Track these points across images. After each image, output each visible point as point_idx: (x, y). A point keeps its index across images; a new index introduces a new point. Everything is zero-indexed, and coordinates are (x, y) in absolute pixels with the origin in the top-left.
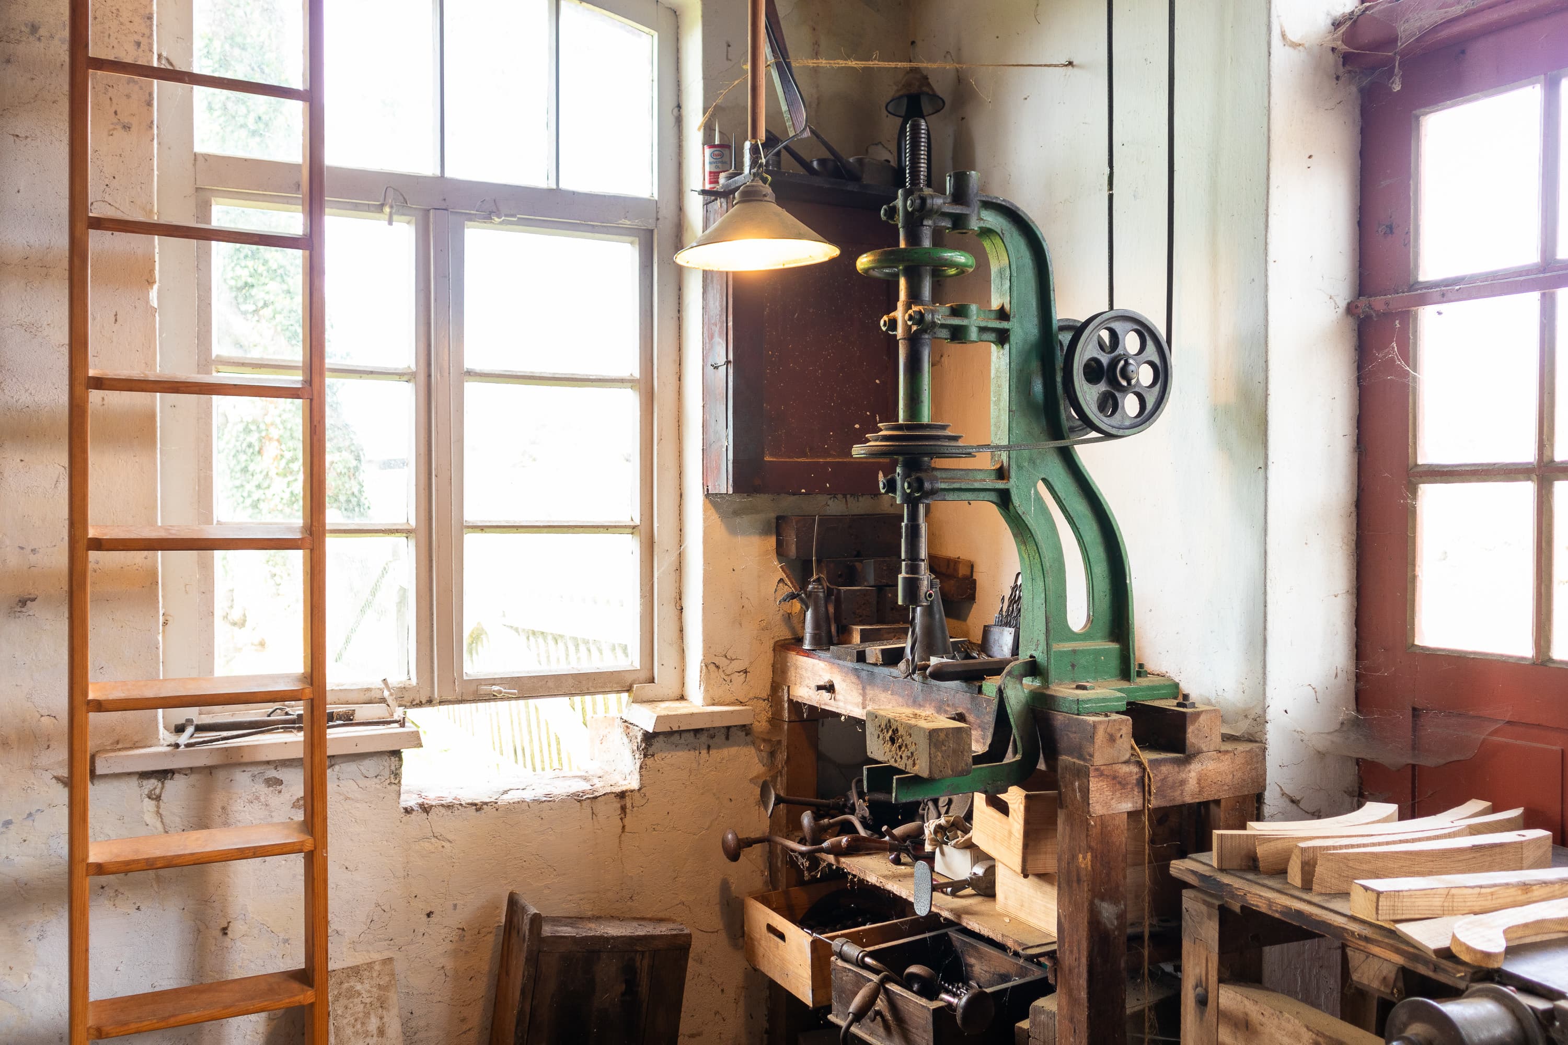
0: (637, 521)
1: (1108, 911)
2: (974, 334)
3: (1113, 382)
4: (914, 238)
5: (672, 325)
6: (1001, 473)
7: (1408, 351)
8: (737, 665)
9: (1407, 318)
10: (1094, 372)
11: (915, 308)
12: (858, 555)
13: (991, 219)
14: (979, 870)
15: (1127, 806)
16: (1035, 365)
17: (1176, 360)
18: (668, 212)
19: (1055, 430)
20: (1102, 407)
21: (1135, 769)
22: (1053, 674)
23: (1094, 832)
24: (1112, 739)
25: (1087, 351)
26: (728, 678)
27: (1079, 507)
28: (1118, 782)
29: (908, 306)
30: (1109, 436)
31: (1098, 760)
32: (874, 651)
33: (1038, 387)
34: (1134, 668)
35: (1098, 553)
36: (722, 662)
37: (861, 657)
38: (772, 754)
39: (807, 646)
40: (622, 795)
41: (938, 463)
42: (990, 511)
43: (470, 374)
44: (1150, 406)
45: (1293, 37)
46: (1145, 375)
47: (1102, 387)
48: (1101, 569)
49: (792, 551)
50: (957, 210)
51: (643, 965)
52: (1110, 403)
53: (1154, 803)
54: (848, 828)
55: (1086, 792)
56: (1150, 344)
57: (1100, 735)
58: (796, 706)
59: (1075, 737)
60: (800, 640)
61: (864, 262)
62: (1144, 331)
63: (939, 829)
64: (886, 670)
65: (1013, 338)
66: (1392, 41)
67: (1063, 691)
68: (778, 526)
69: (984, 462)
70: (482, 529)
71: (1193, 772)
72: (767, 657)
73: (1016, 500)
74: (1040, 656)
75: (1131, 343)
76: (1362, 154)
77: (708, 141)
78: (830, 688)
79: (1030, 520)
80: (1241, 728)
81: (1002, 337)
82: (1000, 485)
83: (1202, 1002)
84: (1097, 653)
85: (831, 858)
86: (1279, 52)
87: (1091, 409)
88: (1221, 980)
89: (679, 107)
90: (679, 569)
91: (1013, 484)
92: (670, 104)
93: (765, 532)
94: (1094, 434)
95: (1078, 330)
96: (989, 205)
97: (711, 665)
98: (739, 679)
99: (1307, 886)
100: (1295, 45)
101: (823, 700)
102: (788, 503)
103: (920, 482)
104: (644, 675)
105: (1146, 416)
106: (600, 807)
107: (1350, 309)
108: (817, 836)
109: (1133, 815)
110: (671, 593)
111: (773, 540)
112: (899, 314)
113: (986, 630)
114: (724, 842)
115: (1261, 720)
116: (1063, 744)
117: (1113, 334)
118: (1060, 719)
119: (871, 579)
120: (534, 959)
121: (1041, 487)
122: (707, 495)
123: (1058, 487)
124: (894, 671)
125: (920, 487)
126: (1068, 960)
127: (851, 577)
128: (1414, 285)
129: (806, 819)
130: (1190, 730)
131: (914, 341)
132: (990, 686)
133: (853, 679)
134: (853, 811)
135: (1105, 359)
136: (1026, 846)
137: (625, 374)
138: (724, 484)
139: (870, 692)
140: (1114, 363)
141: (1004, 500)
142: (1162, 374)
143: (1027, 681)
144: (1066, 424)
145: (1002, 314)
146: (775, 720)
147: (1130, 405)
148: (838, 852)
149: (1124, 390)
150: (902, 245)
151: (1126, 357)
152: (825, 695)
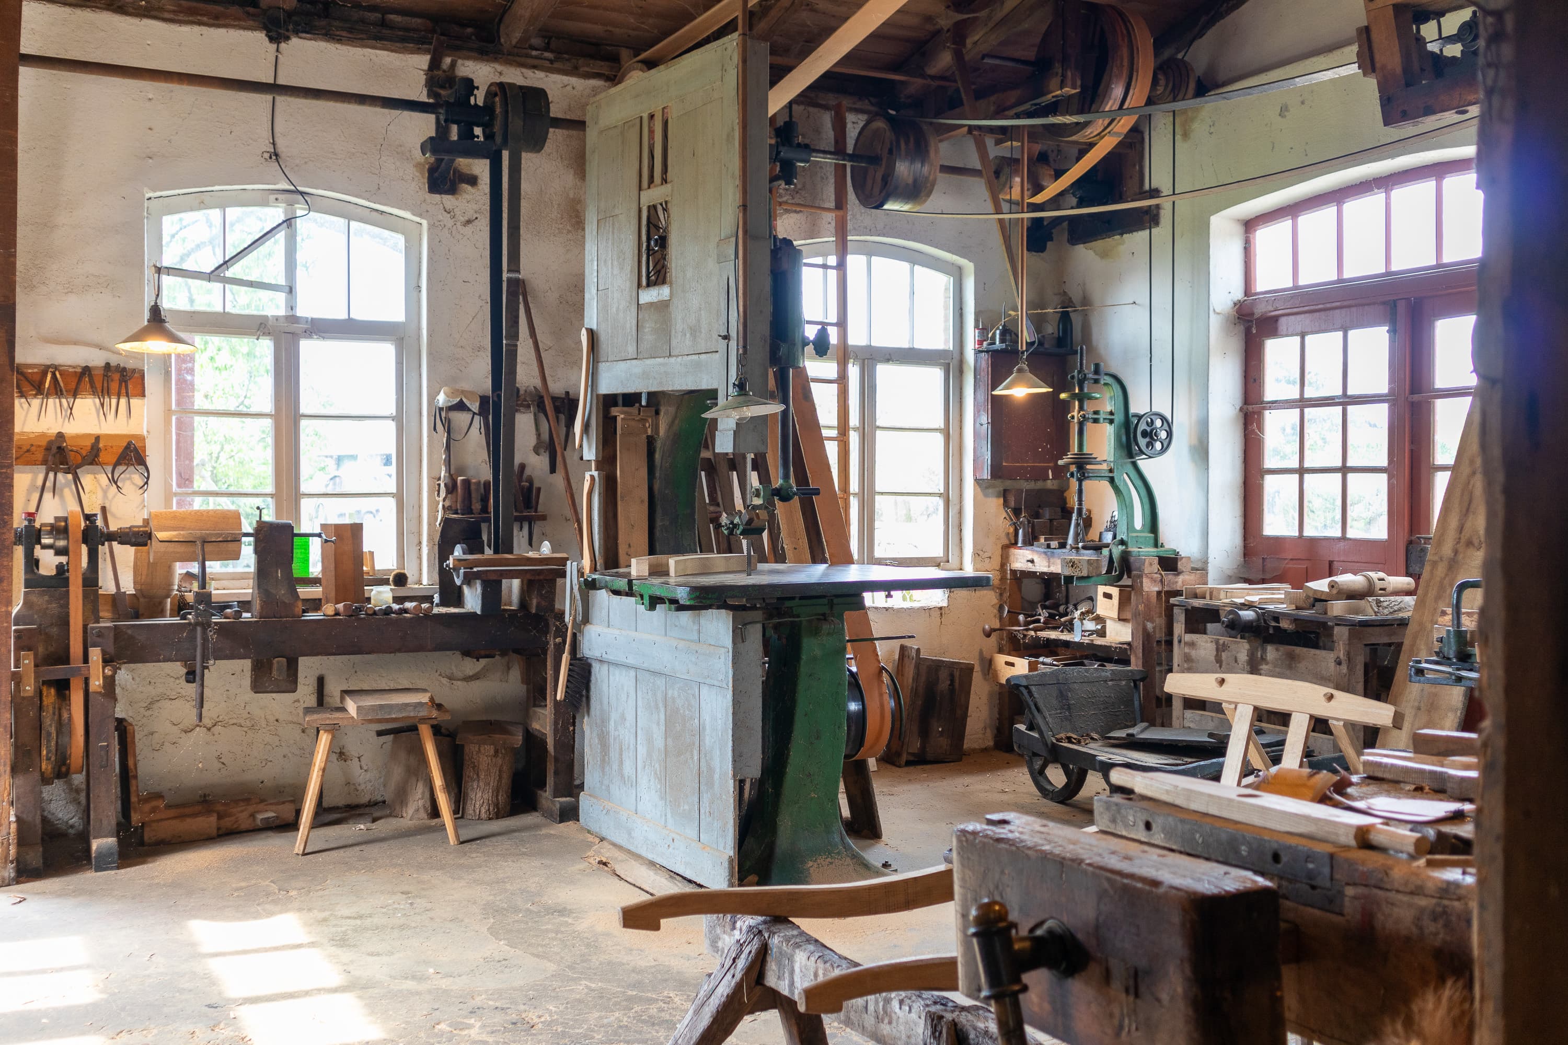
0: (942, 491)
1: (1149, 626)
2: (1101, 420)
3: (1151, 438)
4: (1081, 389)
5: (958, 405)
6: (1111, 471)
7: (1261, 427)
8: (987, 555)
9: (1260, 414)
10: (1145, 434)
11: (1082, 413)
12: (1039, 506)
13: (1109, 380)
14: (1099, 627)
15: (1157, 589)
16: (1123, 431)
17: (1174, 429)
18: (956, 356)
19: (1130, 455)
20: (1147, 447)
21: (1159, 576)
22: (1129, 544)
23: (1145, 597)
24: (1151, 564)
25: (1142, 426)
26: (983, 561)
27: (1139, 483)
28: (1153, 580)
29: (1079, 412)
30: (1150, 457)
31: (1146, 572)
32: (1054, 544)
33: (1124, 439)
34: (1160, 544)
35: (1146, 500)
36: (981, 553)
37: (1049, 546)
38: (1001, 595)
39: (1020, 545)
40: (941, 608)
41: (1088, 467)
42: (1106, 484)
43: (878, 427)
44: (1165, 446)
45: (1217, 311)
46: (1163, 435)
47: (1148, 439)
48: (1147, 506)
49: (1012, 504)
50: (1096, 377)
51: (957, 674)
52: (1150, 444)
53: (1166, 589)
54: (1038, 621)
55: (1142, 583)
56: (1165, 424)
57: (1147, 563)
58: (1014, 572)
59: (1137, 565)
60: (1016, 543)
61: (1063, 396)
62: (1163, 418)
63: (1082, 614)
64: (1060, 551)
65: (1116, 422)
66: (1253, 314)
67: (1133, 549)
68: (1005, 494)
69: (1104, 466)
70: (882, 493)
71: (1180, 579)
72: (999, 552)
73: (1116, 480)
74: (1125, 538)
75: (1158, 423)
76: (1246, 351)
77: (976, 327)
78: (1032, 561)
79: (1121, 488)
80: (1199, 565)
81: (1111, 422)
82: (1111, 475)
83: (1180, 641)
84: (1146, 537)
85: (1032, 633)
86: (1213, 317)
87: (1143, 448)
88: (1186, 633)
89: (961, 309)
90: (960, 512)
91: (1115, 474)
92: (958, 308)
93: (998, 497)
94: (1144, 456)
95: (1140, 417)
96: (1106, 374)
97: (976, 554)
98: (987, 560)
99: (1211, 599)
100: (1218, 314)
101: (1030, 567)
102: (1008, 484)
103: (1084, 473)
104: (945, 559)
105: (1164, 450)
106: (932, 612)
107: (1241, 409)
108: (1027, 624)
109: (1159, 593)
110: (957, 522)
111: (1002, 500)
112: (1075, 414)
113: (1101, 534)
114: (984, 630)
115: (1206, 562)
116: (1133, 567)
117: (1152, 420)
118: (1132, 559)
119: (1047, 516)
120: (917, 666)
121: (1125, 475)
122: (976, 480)
123: (1131, 476)
124: (1064, 550)
125: (1084, 476)
126: (1135, 644)
127: (1037, 515)
128: (1262, 402)
129: (1021, 618)
130: (1179, 563)
131: (1081, 425)
132: (1105, 552)
133: (1044, 556)
134: (1040, 615)
135: (1148, 429)
136: (1119, 608)
137: (937, 426)
138: (986, 474)
139: (1052, 560)
140: (1152, 431)
141: (1112, 480)
142: (1170, 434)
143: (1120, 547)
144: (1134, 452)
145: (1111, 413)
146: (1003, 579)
147: (1158, 446)
148: (1035, 630)
149: (1156, 441)
150: (1077, 391)
151: (1156, 428)
152: (1030, 564)
